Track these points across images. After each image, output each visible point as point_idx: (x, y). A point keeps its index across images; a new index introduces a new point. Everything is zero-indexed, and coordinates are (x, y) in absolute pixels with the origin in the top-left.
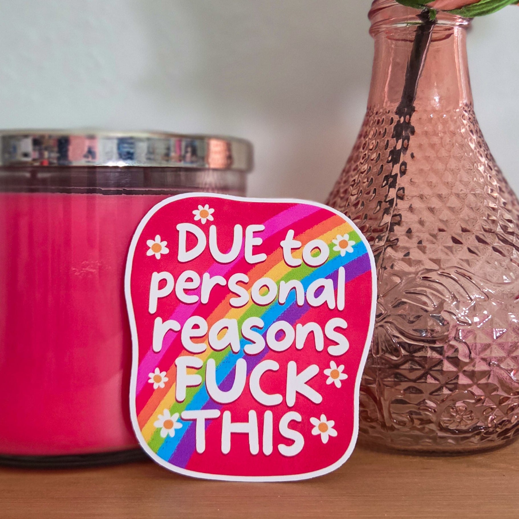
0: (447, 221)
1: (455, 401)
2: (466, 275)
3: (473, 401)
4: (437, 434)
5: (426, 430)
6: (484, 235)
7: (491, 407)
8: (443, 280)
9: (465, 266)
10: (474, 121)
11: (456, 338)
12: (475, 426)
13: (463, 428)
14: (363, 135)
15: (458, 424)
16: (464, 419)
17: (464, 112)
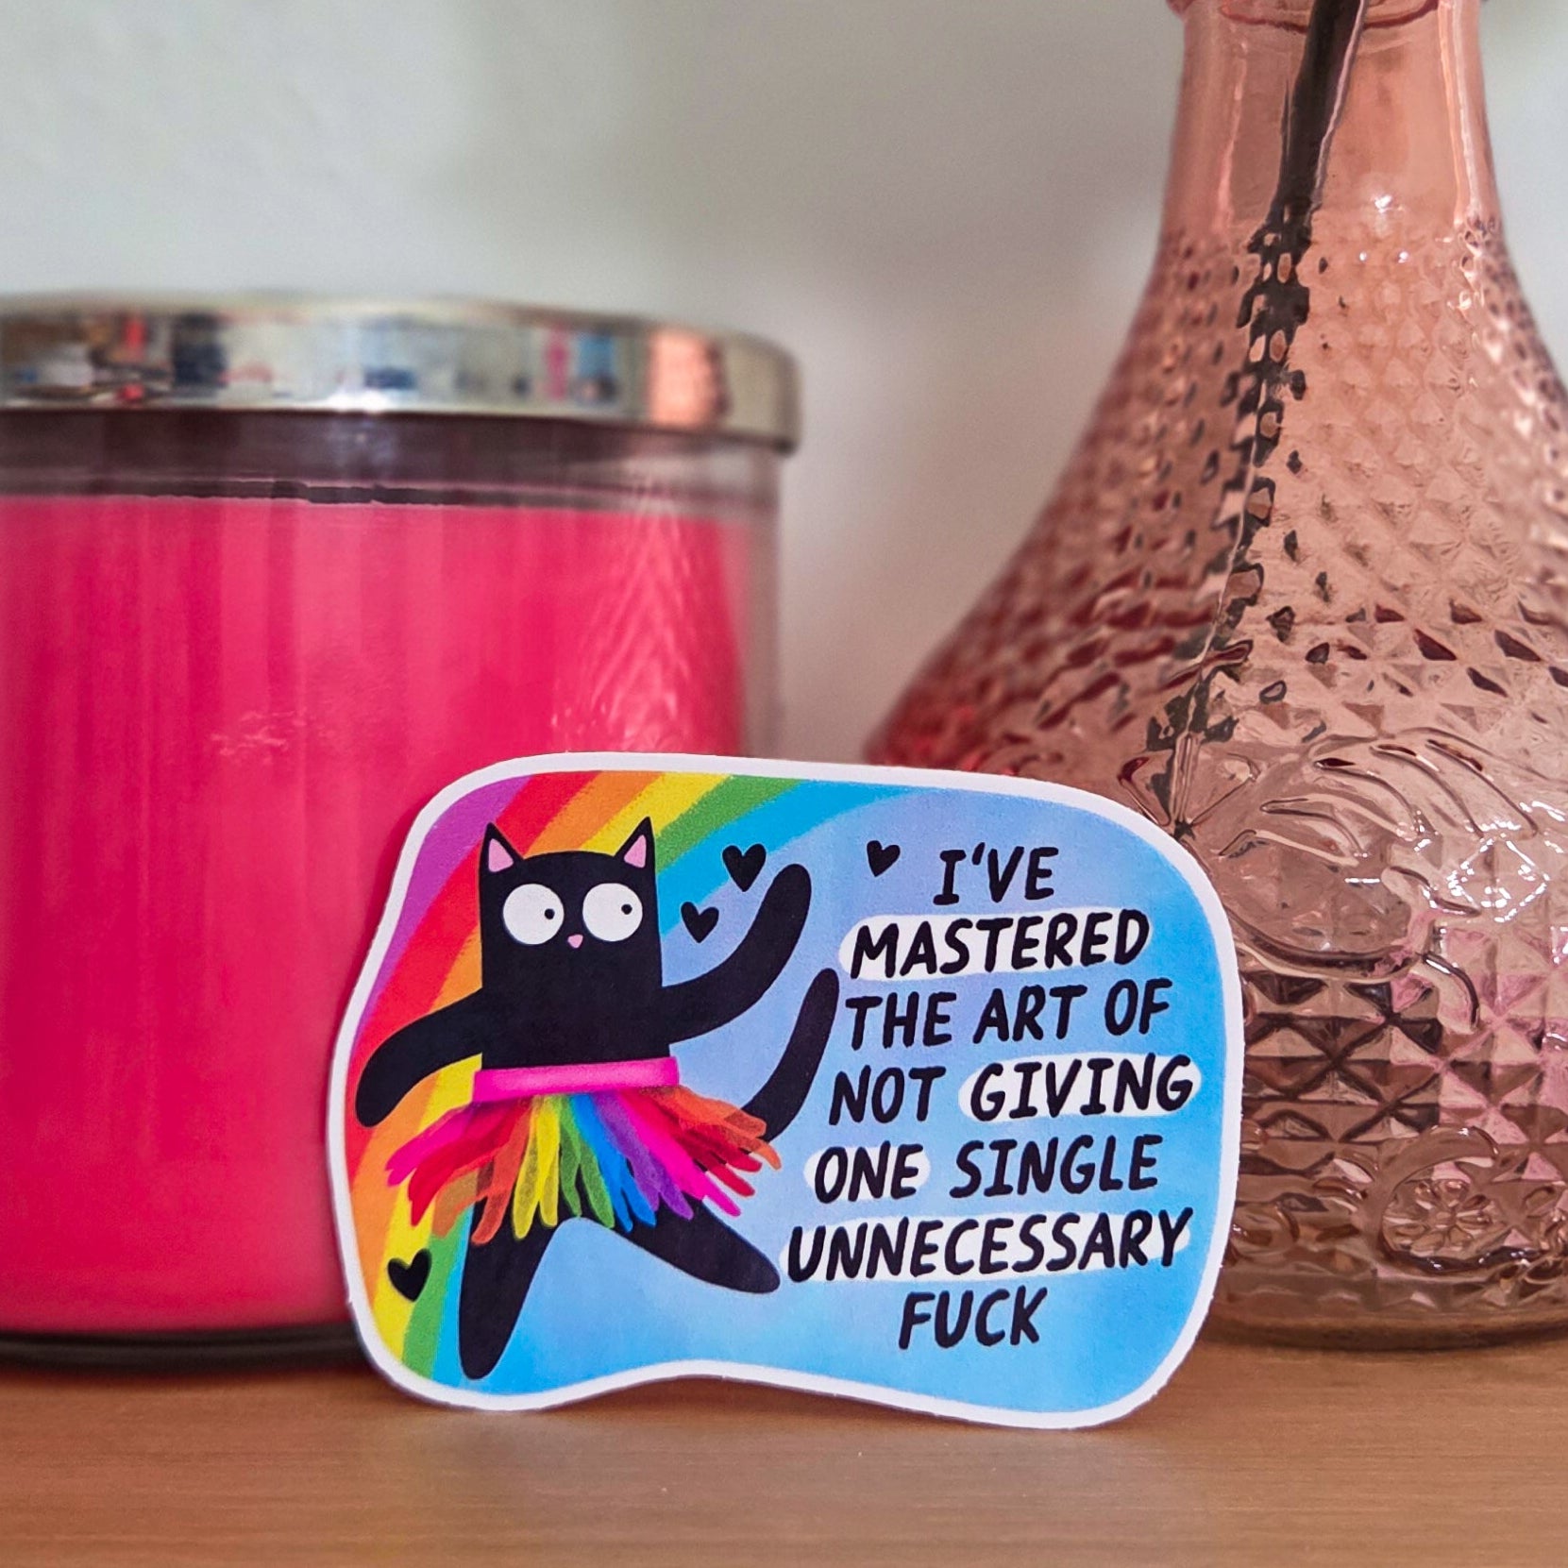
0: (1406, 586)
1: (1429, 1164)
2: (1464, 754)
3: (1488, 1163)
4: (1375, 1272)
5: (1341, 1260)
6: (1524, 633)
7: (1547, 1185)
8: (1390, 770)
9: (1464, 728)
10: (1503, 275)
12: (1496, 1247)
13: (1457, 1252)
14: (1146, 323)
15: (1439, 1238)
16: (1459, 1224)
17: (1472, 249)
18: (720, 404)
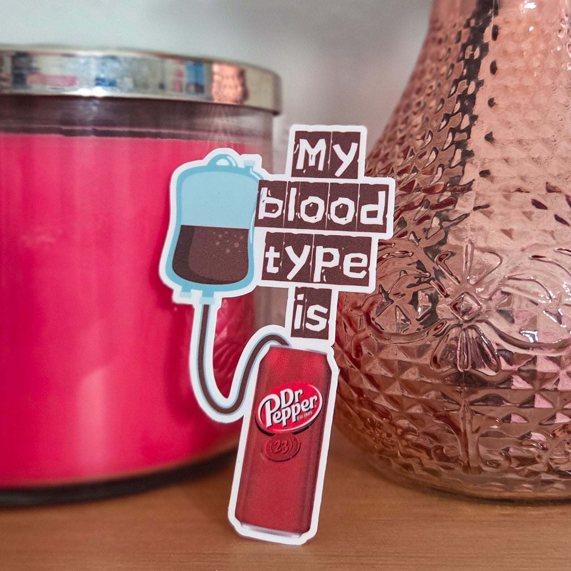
18: (245, 94)
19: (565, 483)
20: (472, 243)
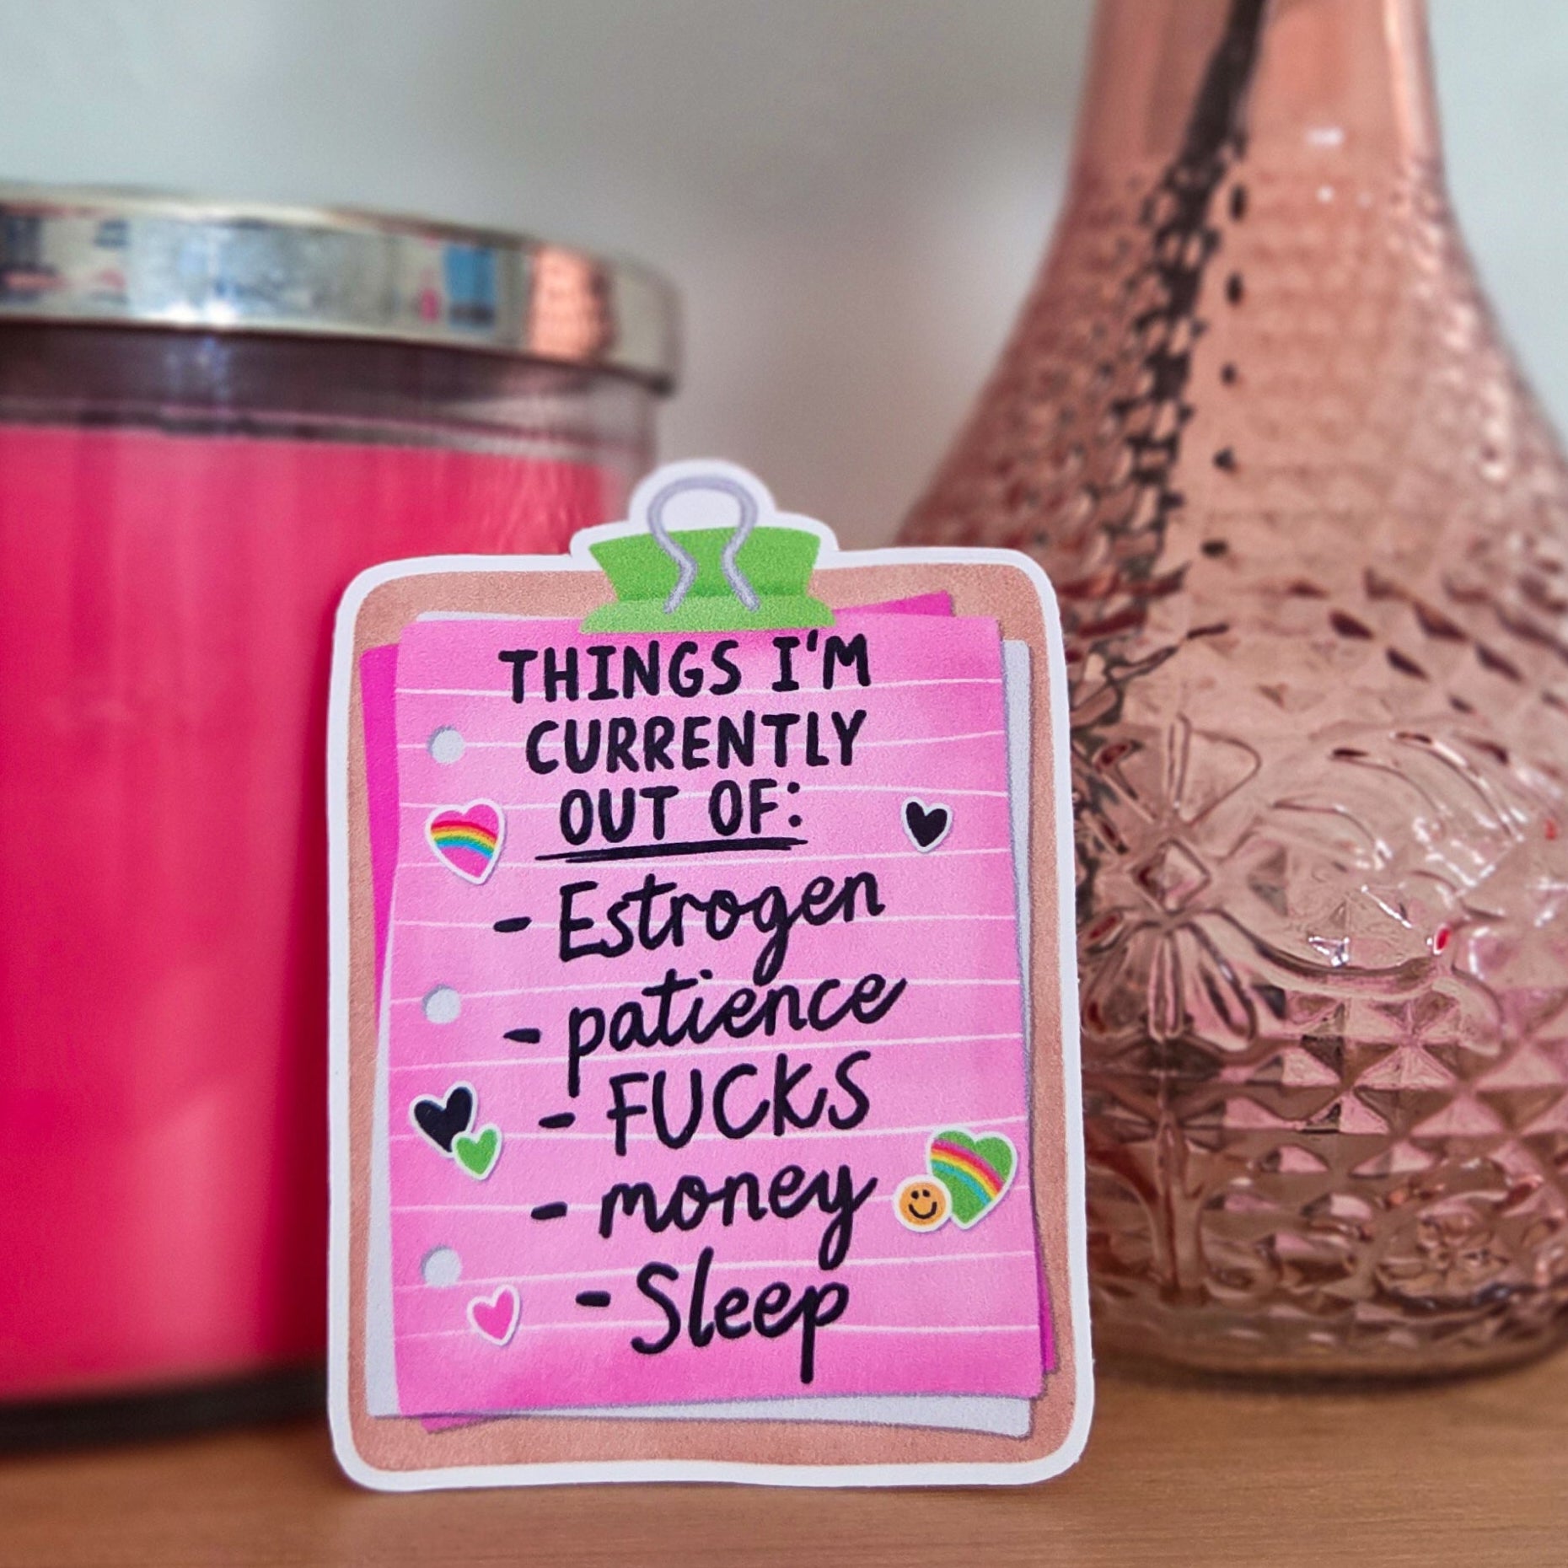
3: (1498, 1196)
4: (1359, 1313)
5: (1318, 1302)
7: (1548, 1216)
11: (1459, 973)
13: (1455, 1291)
15: (1437, 1277)
16: (1458, 1261)
18: (606, 338)
19: (1417, 1331)
20: (1185, 720)
